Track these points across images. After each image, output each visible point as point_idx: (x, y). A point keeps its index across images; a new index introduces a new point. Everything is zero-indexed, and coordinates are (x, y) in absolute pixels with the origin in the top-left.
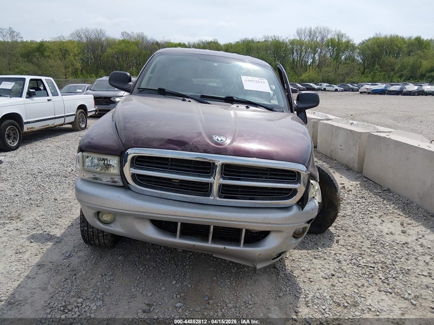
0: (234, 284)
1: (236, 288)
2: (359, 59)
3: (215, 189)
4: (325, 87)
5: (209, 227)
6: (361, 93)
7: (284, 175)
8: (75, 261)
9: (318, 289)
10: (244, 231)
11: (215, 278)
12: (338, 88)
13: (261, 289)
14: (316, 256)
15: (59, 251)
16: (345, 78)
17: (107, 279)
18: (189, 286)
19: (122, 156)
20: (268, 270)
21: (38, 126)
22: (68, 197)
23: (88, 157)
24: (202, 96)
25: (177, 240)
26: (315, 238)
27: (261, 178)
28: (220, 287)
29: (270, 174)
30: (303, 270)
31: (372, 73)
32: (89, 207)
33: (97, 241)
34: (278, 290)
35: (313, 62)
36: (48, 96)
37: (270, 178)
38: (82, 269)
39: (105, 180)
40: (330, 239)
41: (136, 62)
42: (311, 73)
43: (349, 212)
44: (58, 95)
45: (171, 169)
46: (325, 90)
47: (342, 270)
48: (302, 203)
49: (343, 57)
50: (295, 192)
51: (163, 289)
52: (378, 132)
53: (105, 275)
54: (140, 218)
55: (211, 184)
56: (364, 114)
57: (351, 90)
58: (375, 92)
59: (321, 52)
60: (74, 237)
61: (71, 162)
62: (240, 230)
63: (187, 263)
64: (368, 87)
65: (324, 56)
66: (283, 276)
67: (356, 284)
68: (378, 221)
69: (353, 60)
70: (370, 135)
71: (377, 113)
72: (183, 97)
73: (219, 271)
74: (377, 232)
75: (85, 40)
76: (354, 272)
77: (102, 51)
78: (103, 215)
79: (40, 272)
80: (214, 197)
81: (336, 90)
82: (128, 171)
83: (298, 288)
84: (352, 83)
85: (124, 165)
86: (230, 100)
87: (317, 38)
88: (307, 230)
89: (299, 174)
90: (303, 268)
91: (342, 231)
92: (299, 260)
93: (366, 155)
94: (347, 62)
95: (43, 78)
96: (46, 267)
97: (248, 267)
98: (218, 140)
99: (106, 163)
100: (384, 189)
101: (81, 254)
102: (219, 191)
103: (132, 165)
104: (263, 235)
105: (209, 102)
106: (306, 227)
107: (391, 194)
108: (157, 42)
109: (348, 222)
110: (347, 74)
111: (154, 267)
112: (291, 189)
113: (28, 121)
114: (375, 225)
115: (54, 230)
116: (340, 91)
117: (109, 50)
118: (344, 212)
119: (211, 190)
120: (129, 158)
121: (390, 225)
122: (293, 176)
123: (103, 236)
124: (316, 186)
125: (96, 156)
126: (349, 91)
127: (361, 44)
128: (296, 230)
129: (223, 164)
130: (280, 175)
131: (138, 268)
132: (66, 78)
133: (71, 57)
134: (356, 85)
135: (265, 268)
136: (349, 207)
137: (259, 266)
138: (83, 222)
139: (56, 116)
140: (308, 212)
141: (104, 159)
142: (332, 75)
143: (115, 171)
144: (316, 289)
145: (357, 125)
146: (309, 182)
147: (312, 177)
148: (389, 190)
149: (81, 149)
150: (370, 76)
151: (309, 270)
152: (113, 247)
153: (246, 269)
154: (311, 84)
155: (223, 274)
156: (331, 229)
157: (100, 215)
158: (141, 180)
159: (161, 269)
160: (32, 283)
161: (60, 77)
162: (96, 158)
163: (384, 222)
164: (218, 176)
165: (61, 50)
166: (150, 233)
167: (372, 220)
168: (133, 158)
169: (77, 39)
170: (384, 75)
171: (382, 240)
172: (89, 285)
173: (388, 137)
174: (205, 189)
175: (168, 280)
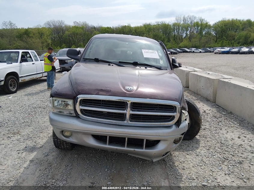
0: (141, 171)
1: (142, 173)
2: (213, 33)
3: (128, 116)
4: (193, 50)
5: (125, 138)
6: (215, 53)
7: (167, 108)
8: (50, 158)
9: (189, 173)
10: (145, 140)
11: (130, 167)
12: (201, 51)
13: (156, 174)
14: (188, 153)
15: (42, 152)
16: (205, 45)
17: (69, 168)
18: (115, 172)
19: (75, 99)
20: (160, 162)
21: (27, 79)
22: (46, 120)
23: (56, 100)
24: (120, 62)
25: (107, 146)
26: (187, 142)
27: (154, 110)
28: (132, 172)
29: (159, 108)
30: (181, 162)
31: (221, 41)
32: (57, 128)
33: (62, 147)
34: (166, 174)
35: (186, 36)
36: (33, 61)
37: (159, 110)
38: (55, 162)
39: (66, 113)
40: (196, 143)
41: (83, 39)
42: (185, 42)
43: (208, 127)
44: (38, 61)
45: (102, 106)
46: (194, 52)
47: (203, 161)
48: (178, 123)
49: (204, 32)
50: (173, 117)
51: (100, 174)
52: (224, 79)
53: (68, 166)
54: (86, 134)
55: (125, 114)
56: (217, 66)
57: (209, 52)
58: (224, 53)
59: (191, 30)
60: (50, 144)
61: (47, 99)
62: (143, 140)
63: (114, 159)
64: (219, 49)
65: (193, 32)
66: (169, 165)
67: (211, 170)
68: (225, 132)
69: (210, 34)
70: (219, 81)
71: (225, 66)
72: (109, 63)
73: (132, 163)
74: (224, 138)
75: (52, 27)
76: (210, 163)
77: (62, 33)
78: (65, 132)
79: (31, 164)
80: (127, 121)
81: (200, 52)
82: (78, 108)
83: (177, 172)
84: (210, 47)
85: (76, 104)
86: (135, 64)
87: (188, 22)
88: (182, 139)
89: (175, 107)
90: (180, 161)
91: (203, 138)
92: (178, 156)
93: (217, 92)
94: (206, 35)
95: (29, 51)
96: (34, 162)
97: (149, 161)
98: (128, 89)
99: (66, 103)
100: (229, 112)
101: (54, 154)
102: (130, 118)
103: (80, 104)
104: (157, 142)
105: (123, 65)
106: (181, 137)
107: (232, 115)
108: (94, 27)
109: (207, 133)
110: (207, 42)
111: (95, 161)
112: (171, 116)
113: (22, 76)
114: (223, 134)
115: (38, 140)
116: (202, 53)
117: (67, 32)
118: (205, 126)
119: (125, 117)
120: (79, 100)
121: (232, 134)
122: (172, 108)
123: (66, 143)
124: (186, 113)
125: (60, 100)
126: (208, 52)
127: (214, 24)
128: (175, 139)
129: (131, 103)
130: (165, 108)
131: (86, 162)
132: (43, 50)
133: (45, 37)
134: (212, 49)
135: (158, 161)
136: (208, 123)
137: (154, 160)
138: (54, 136)
139: (38, 73)
140: (182, 129)
141: (64, 101)
142: (198, 44)
143: (71, 107)
144: (188, 173)
145: (212, 75)
146: (181, 112)
147: (183, 108)
148: (231, 113)
149: (52, 96)
150: (220, 43)
151: (184, 162)
152: (72, 149)
153: (147, 162)
154: (185, 49)
155: (134, 165)
156: (197, 137)
157: (64, 132)
158: (86, 112)
159: (99, 162)
160: (27, 171)
161: (39, 48)
162: (60, 101)
163: (228, 132)
164: (129, 109)
165: (39, 33)
166: (92, 142)
167: (221, 131)
168: (81, 100)
169: (48, 26)
170: (229, 42)
171: (227, 143)
172: (58, 172)
173: (229, 82)
174: (122, 117)
175: (103, 169)
